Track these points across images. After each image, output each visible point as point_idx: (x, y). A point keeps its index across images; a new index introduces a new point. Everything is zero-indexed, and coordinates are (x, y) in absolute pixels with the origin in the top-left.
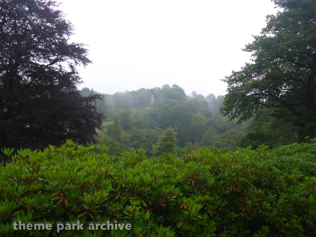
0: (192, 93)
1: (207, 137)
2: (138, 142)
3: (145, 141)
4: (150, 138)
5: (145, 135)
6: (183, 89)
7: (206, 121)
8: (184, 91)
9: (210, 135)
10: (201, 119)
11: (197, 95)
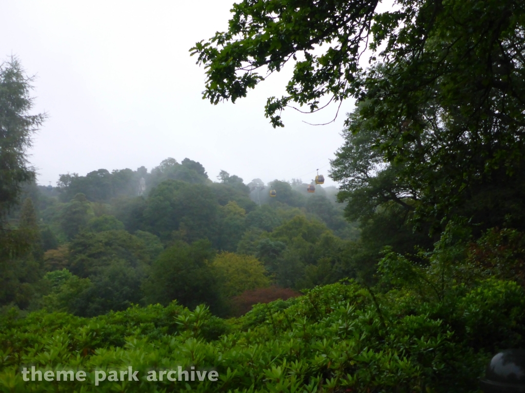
0: (221, 173)
1: (246, 245)
2: (83, 256)
3: (101, 253)
4: (113, 247)
5: (101, 242)
6: (201, 165)
7: (244, 217)
8: (203, 169)
9: (252, 240)
10: (235, 214)
11: (230, 176)
